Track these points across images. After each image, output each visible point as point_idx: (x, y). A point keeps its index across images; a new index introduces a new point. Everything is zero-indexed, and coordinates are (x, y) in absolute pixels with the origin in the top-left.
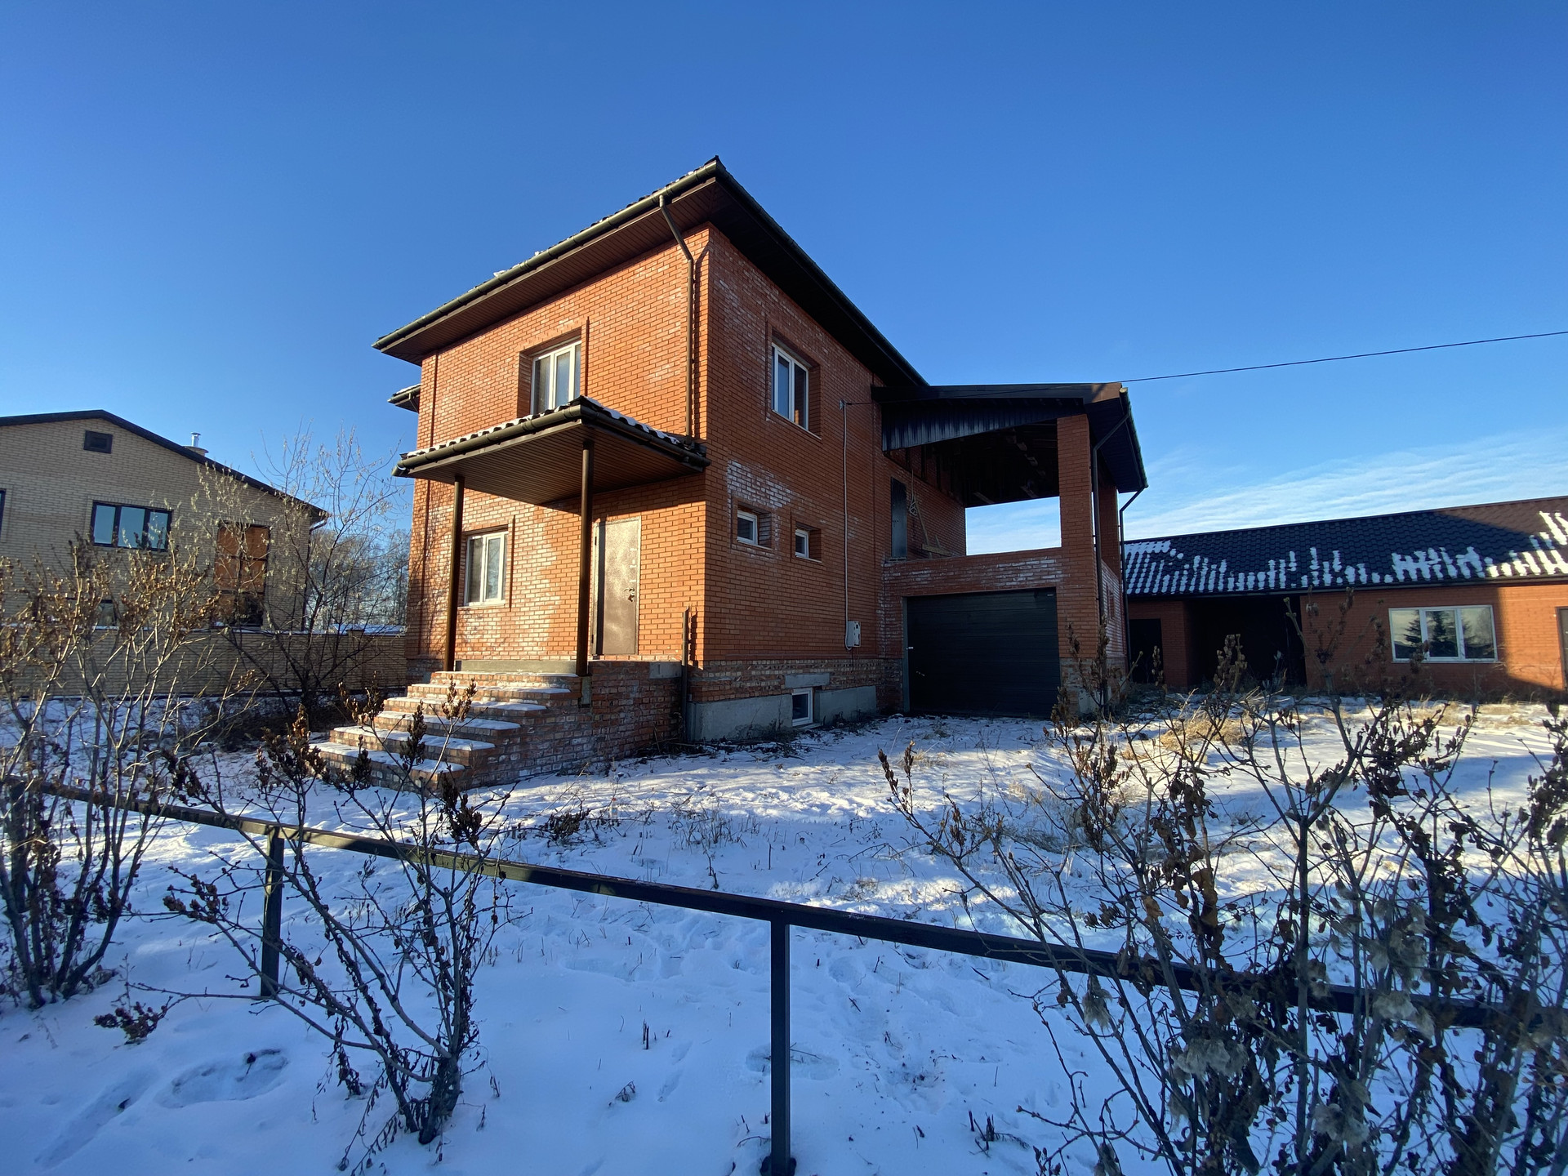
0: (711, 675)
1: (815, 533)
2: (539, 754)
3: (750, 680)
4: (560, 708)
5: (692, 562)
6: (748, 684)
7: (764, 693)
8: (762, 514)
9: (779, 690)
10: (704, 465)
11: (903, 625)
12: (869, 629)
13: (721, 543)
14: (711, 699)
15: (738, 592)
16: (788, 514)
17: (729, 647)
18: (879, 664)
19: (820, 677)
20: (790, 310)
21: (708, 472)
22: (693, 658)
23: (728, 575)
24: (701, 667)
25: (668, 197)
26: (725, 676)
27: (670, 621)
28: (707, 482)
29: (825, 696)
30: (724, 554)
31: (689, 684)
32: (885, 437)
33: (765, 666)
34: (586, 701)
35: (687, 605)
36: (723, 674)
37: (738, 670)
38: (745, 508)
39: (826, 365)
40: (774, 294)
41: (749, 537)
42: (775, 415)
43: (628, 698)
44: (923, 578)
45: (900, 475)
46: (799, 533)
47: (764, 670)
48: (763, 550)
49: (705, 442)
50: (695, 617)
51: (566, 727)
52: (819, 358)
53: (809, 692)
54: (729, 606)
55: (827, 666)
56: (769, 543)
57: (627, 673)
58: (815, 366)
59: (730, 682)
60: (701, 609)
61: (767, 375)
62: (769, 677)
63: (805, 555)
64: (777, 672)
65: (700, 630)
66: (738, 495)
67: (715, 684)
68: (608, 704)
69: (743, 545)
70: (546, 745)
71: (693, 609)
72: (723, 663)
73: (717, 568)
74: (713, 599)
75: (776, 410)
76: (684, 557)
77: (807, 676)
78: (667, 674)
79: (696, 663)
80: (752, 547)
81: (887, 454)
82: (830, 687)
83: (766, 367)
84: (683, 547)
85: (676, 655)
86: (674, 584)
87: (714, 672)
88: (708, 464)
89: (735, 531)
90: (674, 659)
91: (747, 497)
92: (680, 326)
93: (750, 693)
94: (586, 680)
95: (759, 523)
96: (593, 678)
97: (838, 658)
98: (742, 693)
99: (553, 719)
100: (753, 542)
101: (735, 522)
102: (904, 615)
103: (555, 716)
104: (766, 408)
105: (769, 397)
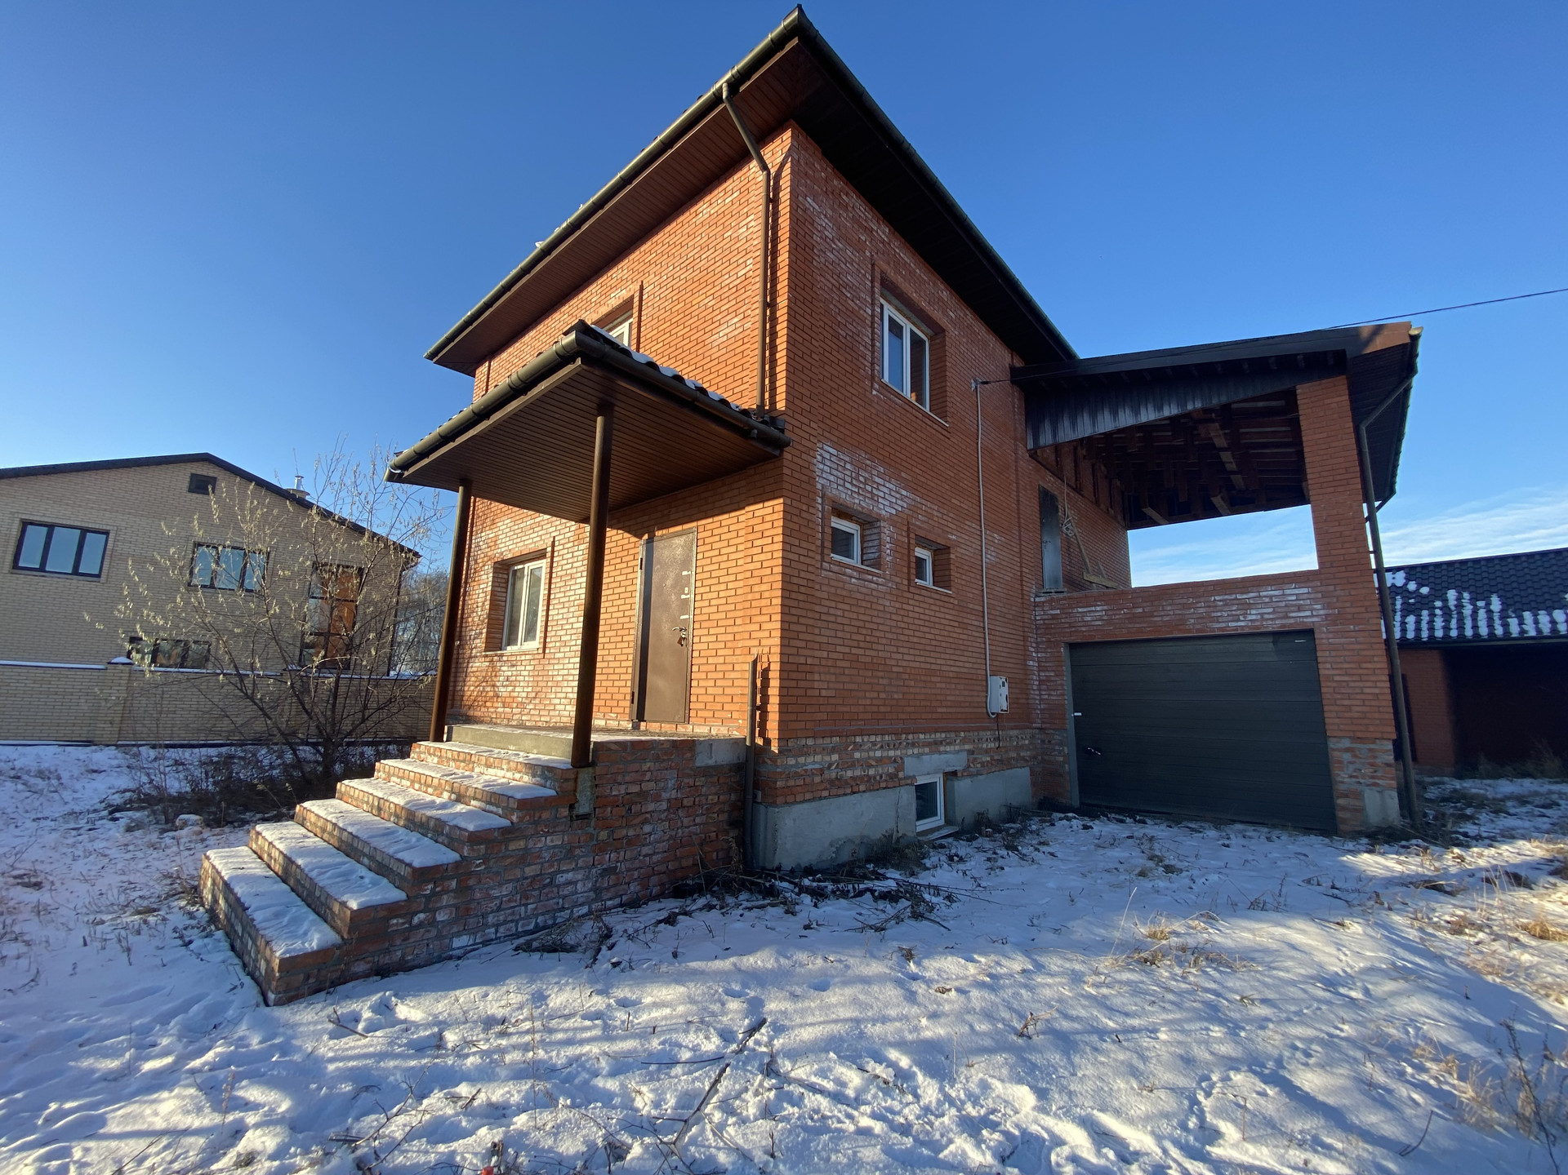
0: (791, 761)
1: (941, 552)
2: (493, 905)
3: (852, 766)
4: (536, 823)
5: (764, 587)
6: (849, 773)
7: (873, 785)
8: (868, 523)
9: (894, 780)
10: (781, 445)
11: (1066, 681)
12: (1018, 689)
13: (808, 561)
14: (790, 799)
15: (832, 633)
16: (904, 523)
17: (819, 716)
18: (1033, 737)
19: (953, 757)
20: (906, 256)
21: (786, 455)
22: (762, 734)
23: (817, 608)
24: (775, 748)
25: (733, 85)
26: (813, 762)
27: (733, 675)
28: (786, 471)
29: (962, 786)
30: (812, 577)
31: (756, 773)
32: (1030, 433)
33: (874, 744)
34: (583, 808)
35: (755, 651)
36: (810, 759)
37: (833, 750)
38: (842, 513)
39: (952, 332)
40: (883, 231)
41: (849, 555)
42: (884, 386)
43: (657, 799)
44: (1093, 617)
45: (1050, 483)
46: (921, 553)
47: (872, 750)
48: (868, 573)
49: (783, 413)
50: (766, 671)
51: (546, 855)
52: (944, 322)
53: (938, 779)
54: (818, 654)
55: (964, 741)
56: (877, 563)
57: (657, 759)
58: (937, 332)
59: (821, 772)
60: (776, 658)
61: (873, 333)
62: (880, 760)
63: (928, 582)
64: (892, 753)
65: (774, 691)
66: (834, 492)
67: (797, 775)
68: (623, 811)
69: (839, 564)
70: (506, 890)
71: (765, 659)
72: (810, 742)
73: (801, 597)
74: (793, 643)
75: (886, 379)
76: (751, 582)
77: (936, 757)
78: (723, 757)
79: (768, 742)
80: (853, 568)
81: (1033, 454)
82: (968, 773)
83: (873, 322)
84: (751, 566)
85: (739, 728)
86: (738, 621)
87: (796, 756)
88: (787, 445)
89: (828, 544)
90: (737, 734)
91: (847, 496)
92: (752, 266)
93: (851, 787)
94: (585, 775)
95: (862, 536)
96: (599, 770)
97: (978, 729)
98: (840, 787)
99: (522, 844)
100: (855, 561)
101: (828, 531)
102: (1066, 669)
103: (526, 838)
104: (873, 377)
105: (876, 361)
